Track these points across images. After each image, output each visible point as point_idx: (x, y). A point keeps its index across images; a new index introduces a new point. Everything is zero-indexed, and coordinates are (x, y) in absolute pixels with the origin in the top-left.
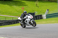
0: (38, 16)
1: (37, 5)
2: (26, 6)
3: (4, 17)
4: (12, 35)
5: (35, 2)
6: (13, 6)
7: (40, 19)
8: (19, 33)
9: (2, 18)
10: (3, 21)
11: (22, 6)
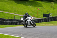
0: (53, 17)
1: (52, 6)
2: (41, 7)
3: (19, 16)
4: (27, 35)
5: (50, 3)
6: (29, 6)
7: (55, 21)
8: (33, 33)
9: (17, 17)
10: (18, 20)
11: (37, 6)
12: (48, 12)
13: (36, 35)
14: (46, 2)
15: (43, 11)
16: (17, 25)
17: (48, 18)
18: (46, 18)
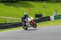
0: (46, 17)
1: (44, 6)
2: (32, 7)
3: (10, 19)
5: (42, 3)
6: (19, 8)
8: (26, 36)
9: (8, 21)
10: (9, 24)
11: (28, 7)
12: (41, 12)
13: (29, 38)
14: (37, 2)
15: (35, 12)
16: (8, 28)
17: (41, 18)
18: (39, 18)
